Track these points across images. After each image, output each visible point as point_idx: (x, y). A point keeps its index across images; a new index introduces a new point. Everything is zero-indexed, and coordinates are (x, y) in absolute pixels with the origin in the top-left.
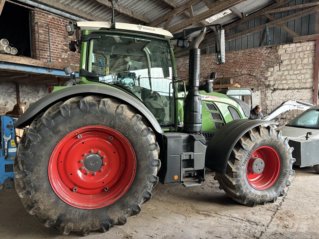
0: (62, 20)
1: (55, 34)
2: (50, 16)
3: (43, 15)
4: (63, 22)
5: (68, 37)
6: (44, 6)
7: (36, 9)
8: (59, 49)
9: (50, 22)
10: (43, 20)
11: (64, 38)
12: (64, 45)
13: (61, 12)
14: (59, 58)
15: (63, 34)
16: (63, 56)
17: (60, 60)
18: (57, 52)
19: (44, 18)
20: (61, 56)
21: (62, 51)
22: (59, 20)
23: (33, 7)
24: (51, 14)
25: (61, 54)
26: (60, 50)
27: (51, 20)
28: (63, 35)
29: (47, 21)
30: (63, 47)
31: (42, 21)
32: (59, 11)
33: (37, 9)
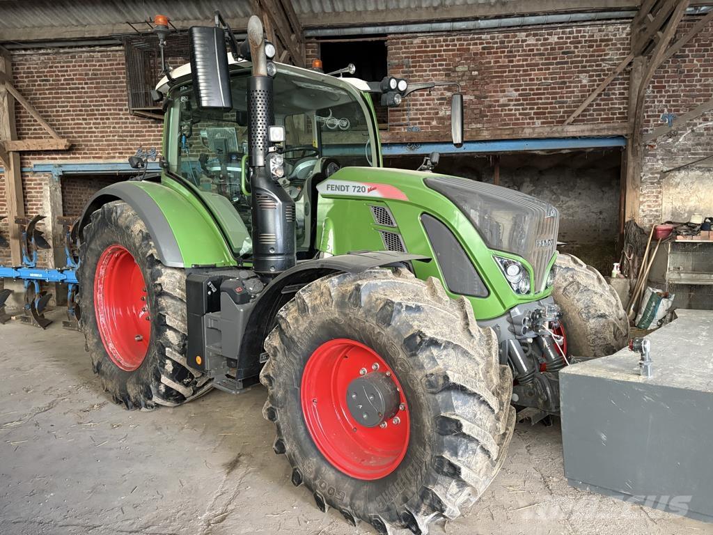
0: (442, 39)
1: (428, 73)
2: (416, 41)
3: (404, 43)
4: (444, 44)
5: (455, 71)
6: (395, 26)
7: (389, 36)
8: (433, 100)
9: (417, 52)
10: (403, 53)
11: (446, 75)
12: (445, 89)
13: (429, 25)
14: (432, 119)
15: (444, 67)
16: (441, 114)
17: (434, 123)
18: (428, 107)
19: (405, 48)
20: (437, 113)
21: (440, 104)
22: (437, 41)
23: (385, 35)
24: (418, 35)
25: (436, 111)
26: (436, 101)
27: (419, 47)
28: (444, 70)
29: (412, 52)
30: (442, 94)
31: (401, 55)
32: (424, 25)
33: (392, 36)
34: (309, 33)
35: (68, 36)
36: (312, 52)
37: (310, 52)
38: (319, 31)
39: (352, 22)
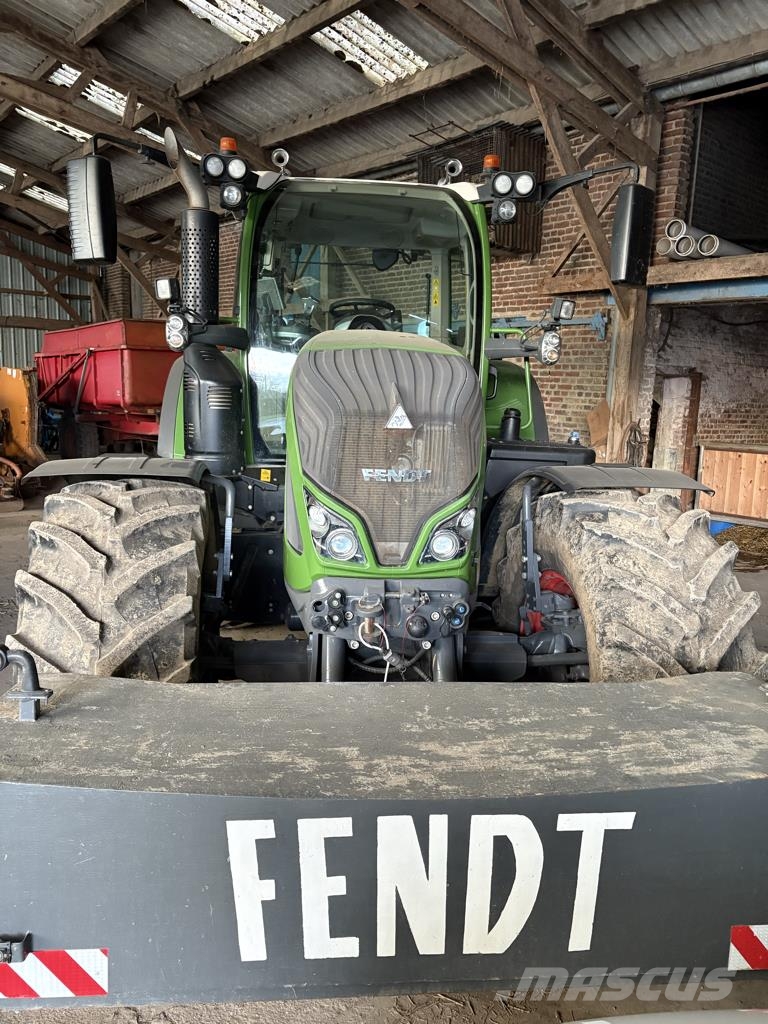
34: (665, 95)
35: (378, 164)
36: (676, 125)
37: (674, 126)
38: (680, 87)
39: (730, 59)
